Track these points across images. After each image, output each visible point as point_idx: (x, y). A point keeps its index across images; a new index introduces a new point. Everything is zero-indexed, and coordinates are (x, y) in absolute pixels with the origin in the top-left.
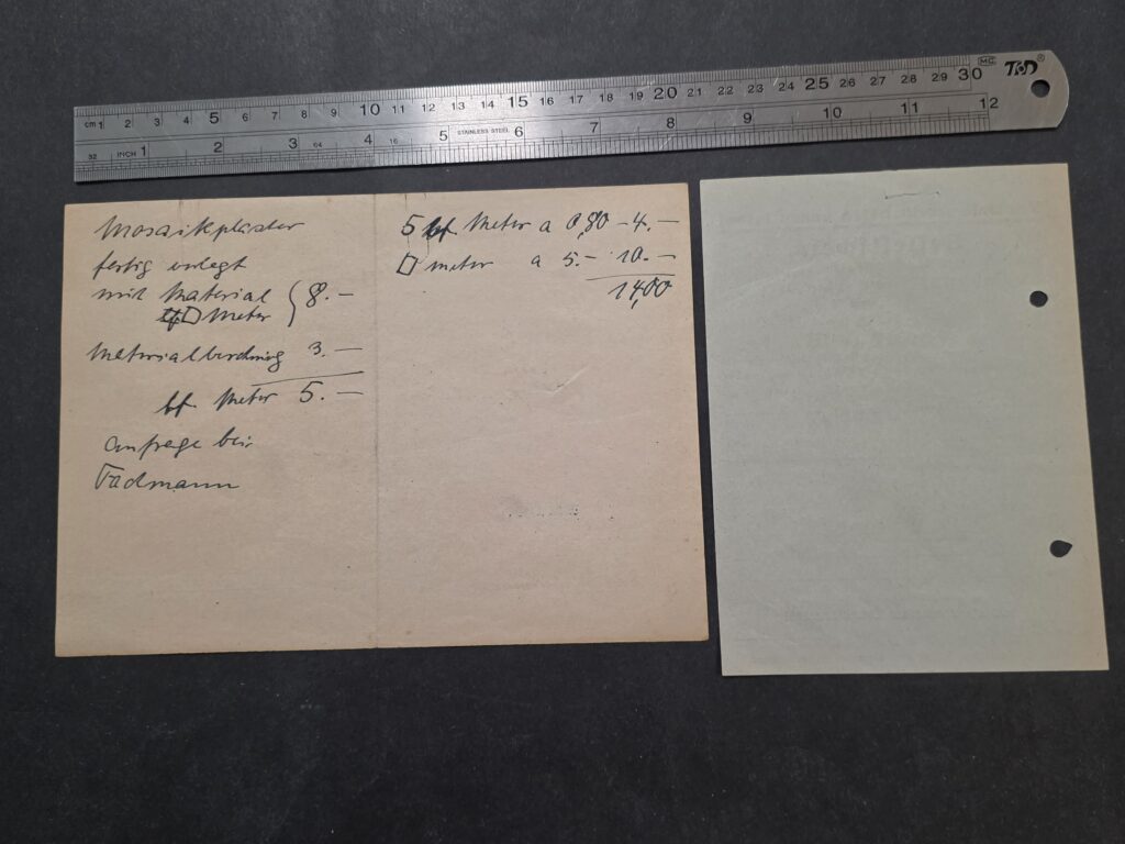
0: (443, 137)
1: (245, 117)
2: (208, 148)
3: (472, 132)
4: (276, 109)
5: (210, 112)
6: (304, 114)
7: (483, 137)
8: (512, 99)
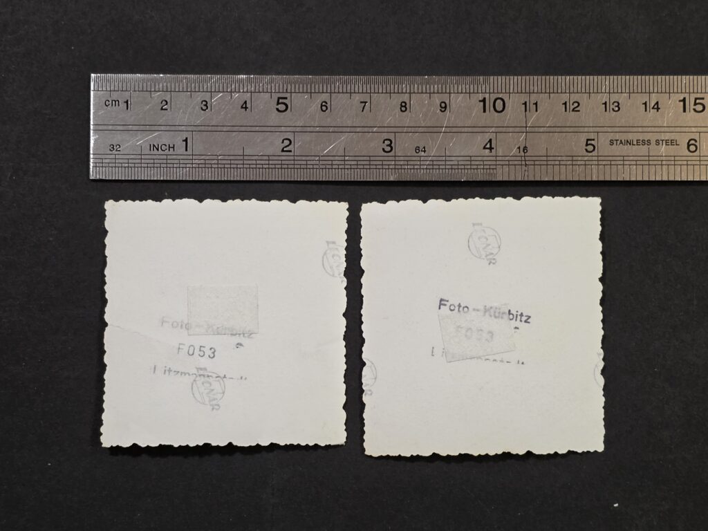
0: (590, 148)
1: (324, 106)
2: (273, 145)
3: (629, 142)
4: (366, 97)
5: (275, 97)
6: (404, 107)
7: (643, 150)
8: (684, 100)
